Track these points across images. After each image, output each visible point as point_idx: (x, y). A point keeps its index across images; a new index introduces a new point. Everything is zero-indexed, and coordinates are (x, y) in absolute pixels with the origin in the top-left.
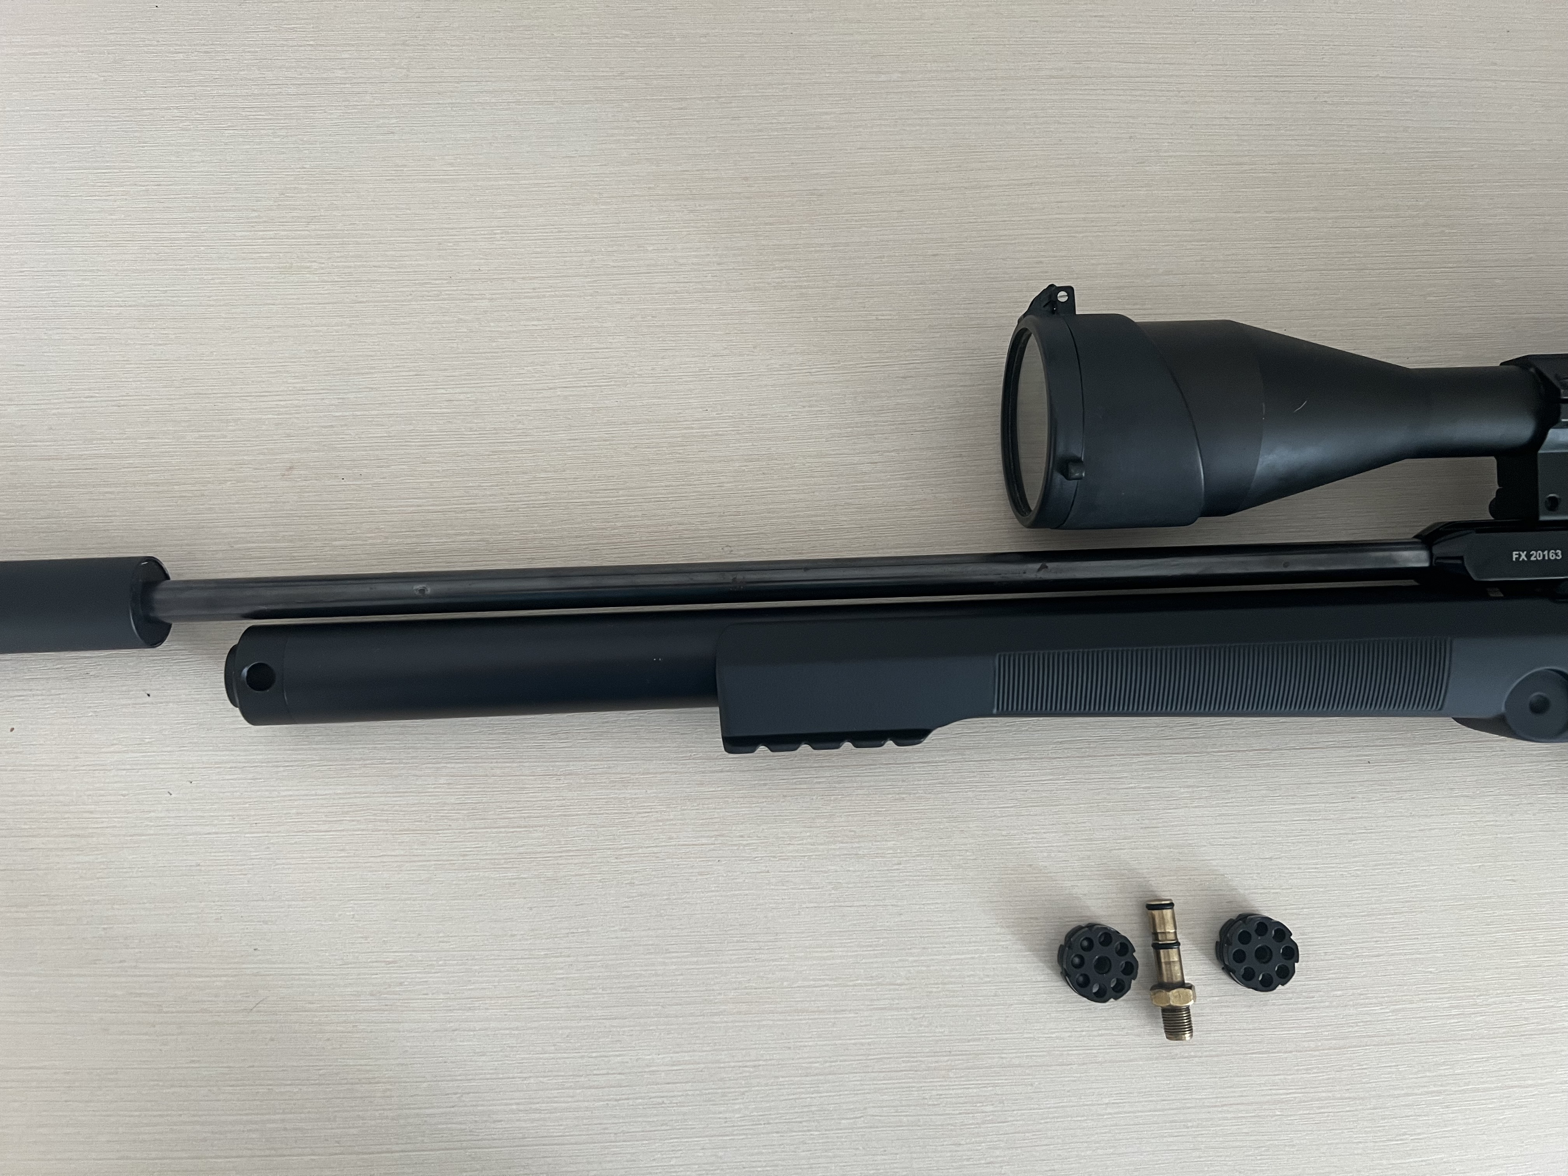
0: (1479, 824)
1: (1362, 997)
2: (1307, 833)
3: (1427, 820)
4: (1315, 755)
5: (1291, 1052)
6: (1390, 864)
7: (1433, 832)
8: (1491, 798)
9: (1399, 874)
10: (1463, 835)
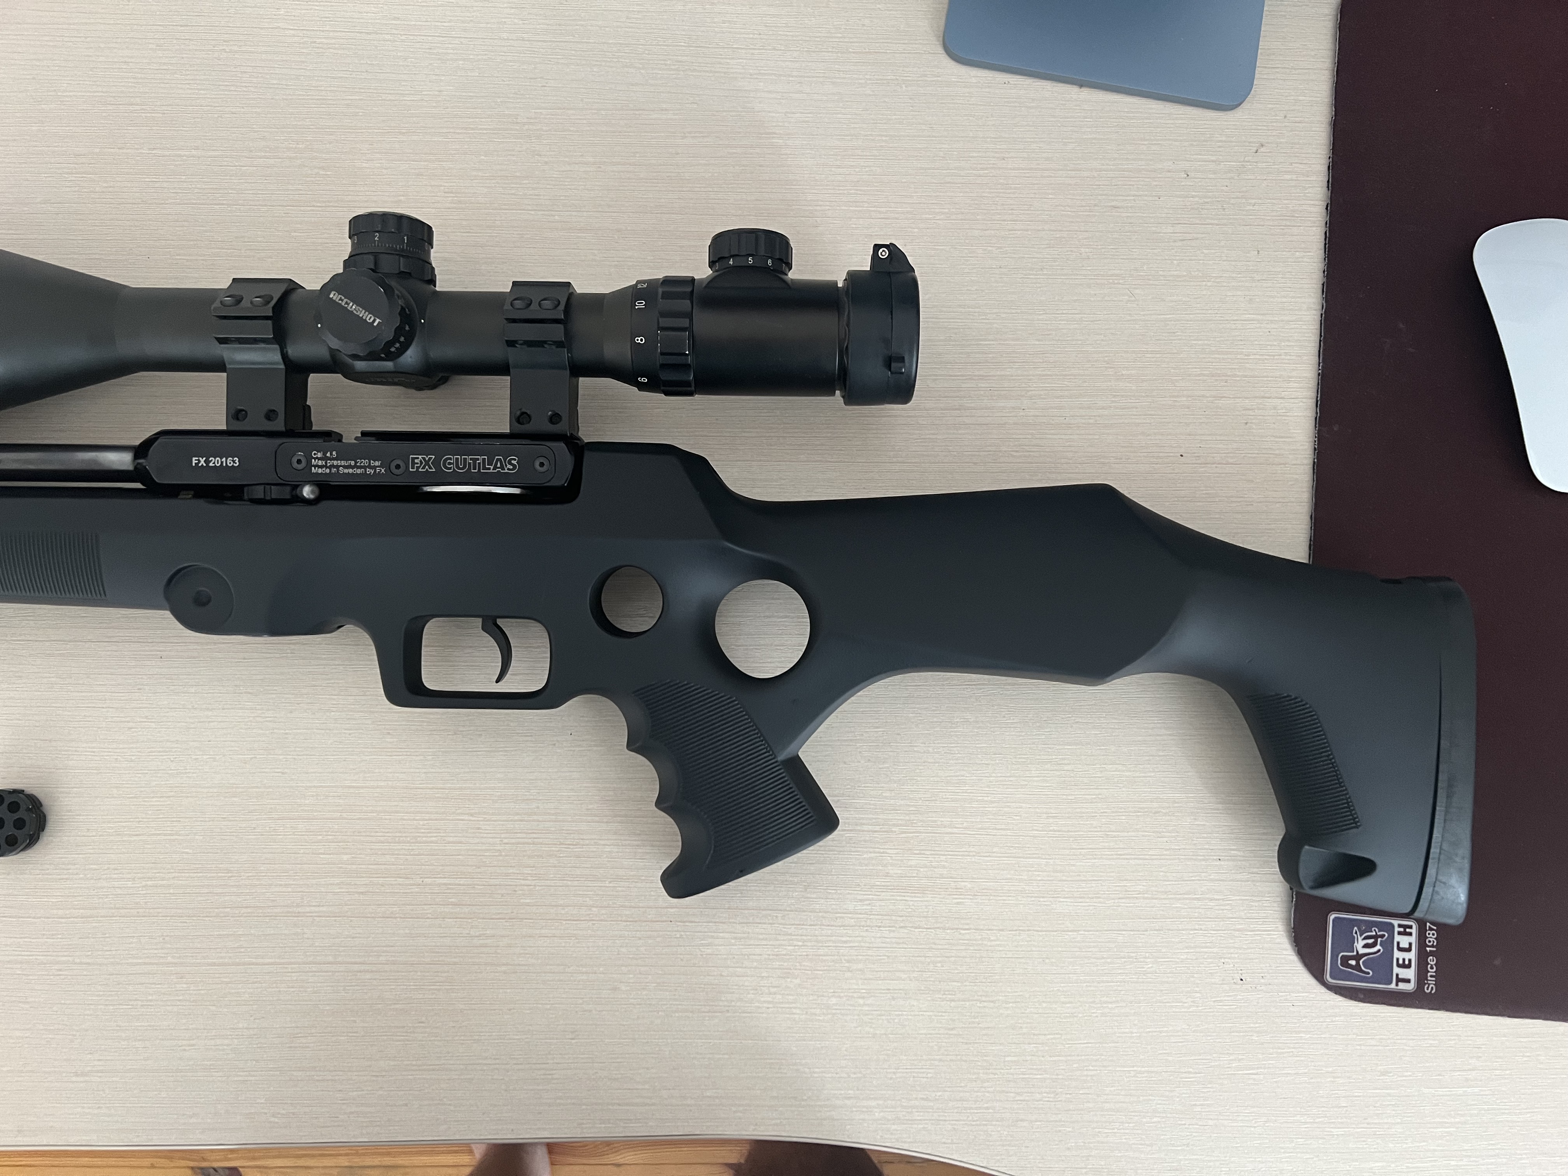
0: (258, 719)
1: (116, 872)
2: (90, 719)
3: (210, 713)
4: (109, 648)
5: (40, 918)
6: (164, 752)
7: (212, 724)
8: (274, 696)
9: (172, 761)
10: (241, 728)
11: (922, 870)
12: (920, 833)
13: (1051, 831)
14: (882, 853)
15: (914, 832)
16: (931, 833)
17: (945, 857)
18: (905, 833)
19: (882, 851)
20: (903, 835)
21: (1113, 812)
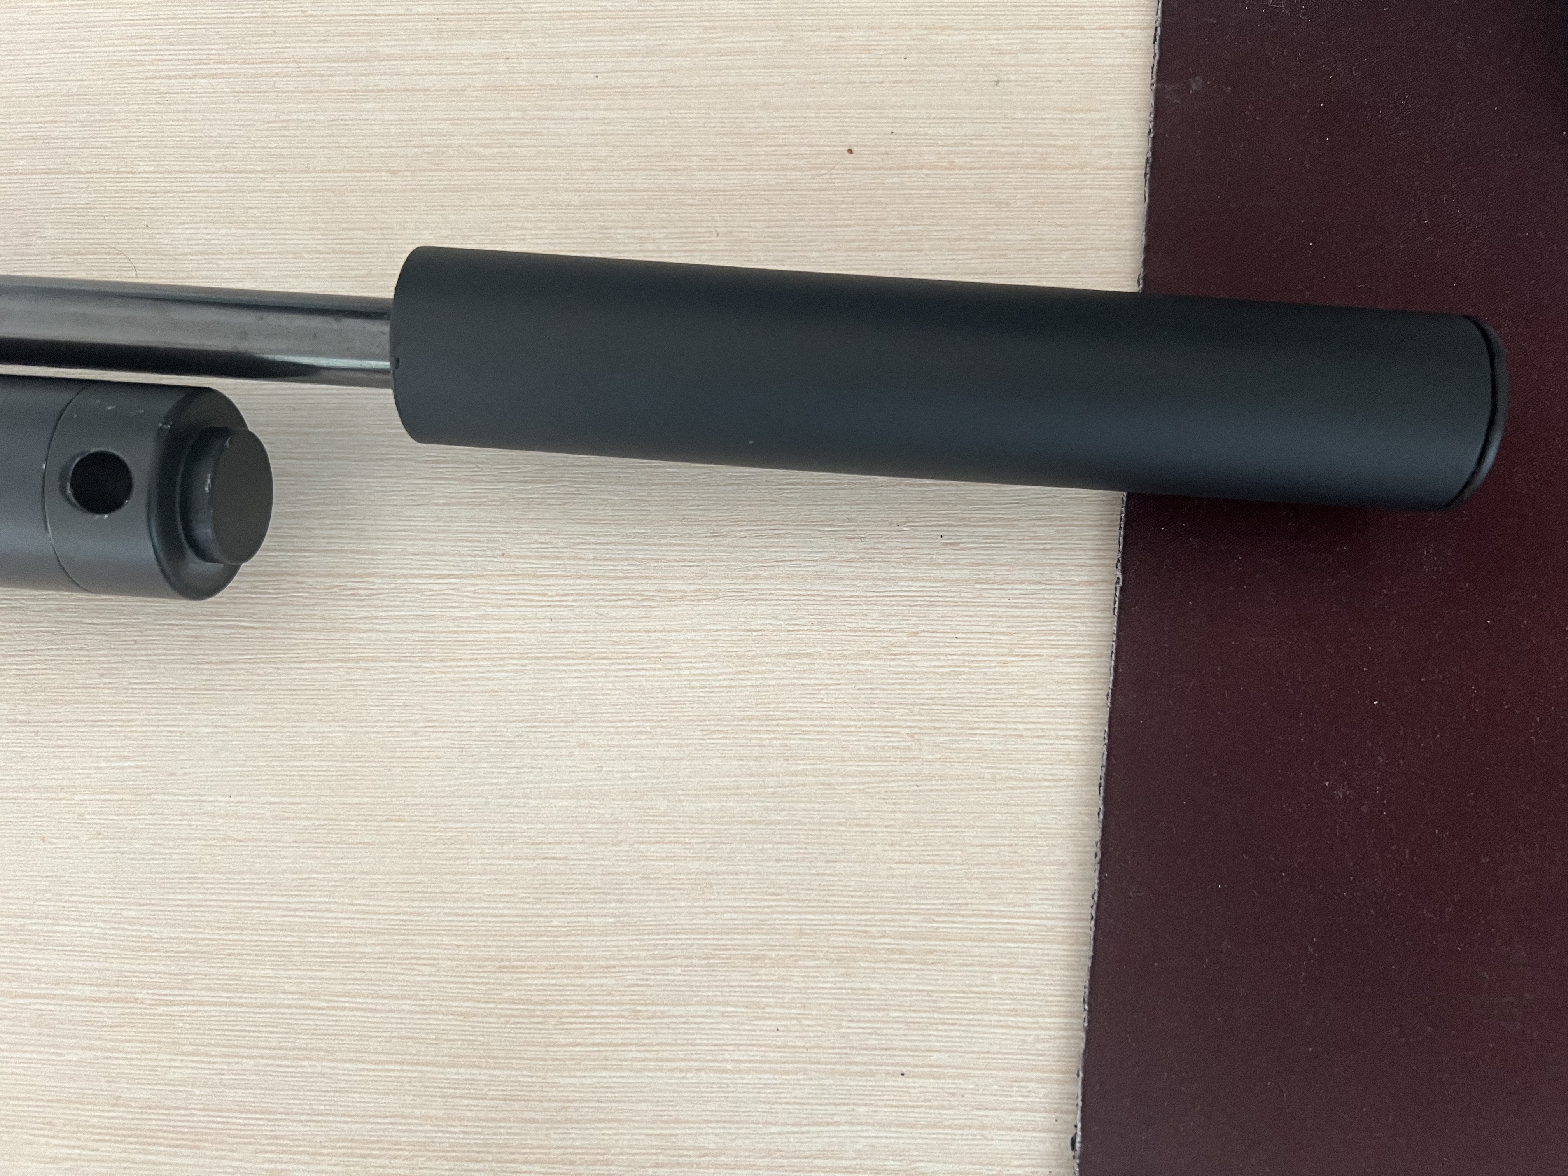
11: (197, 1092)
12: (201, 1004)
13: (504, 1001)
14: (109, 1050)
15: (188, 1004)
16: (225, 1004)
17: (252, 1062)
18: (166, 1004)
19: (109, 1045)
20: (161, 1009)
21: (655, 957)
